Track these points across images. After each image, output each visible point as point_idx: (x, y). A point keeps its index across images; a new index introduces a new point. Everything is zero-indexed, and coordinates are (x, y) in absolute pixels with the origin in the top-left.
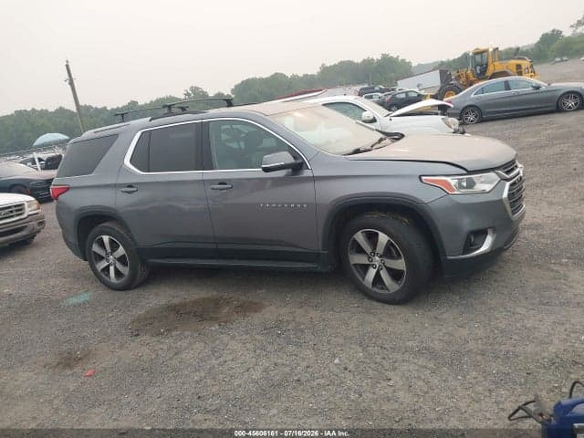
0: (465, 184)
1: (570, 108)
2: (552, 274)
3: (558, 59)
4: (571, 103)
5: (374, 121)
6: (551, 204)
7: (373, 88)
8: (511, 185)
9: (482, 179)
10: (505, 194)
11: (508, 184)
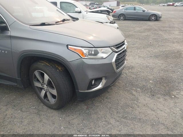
0: (93, 53)
1: (153, 20)
2: (132, 97)
3: (152, 4)
4: (153, 18)
5: (80, 12)
6: (140, 57)
7: (95, 3)
8: (118, 55)
9: (103, 51)
10: (114, 60)
11: (116, 54)
